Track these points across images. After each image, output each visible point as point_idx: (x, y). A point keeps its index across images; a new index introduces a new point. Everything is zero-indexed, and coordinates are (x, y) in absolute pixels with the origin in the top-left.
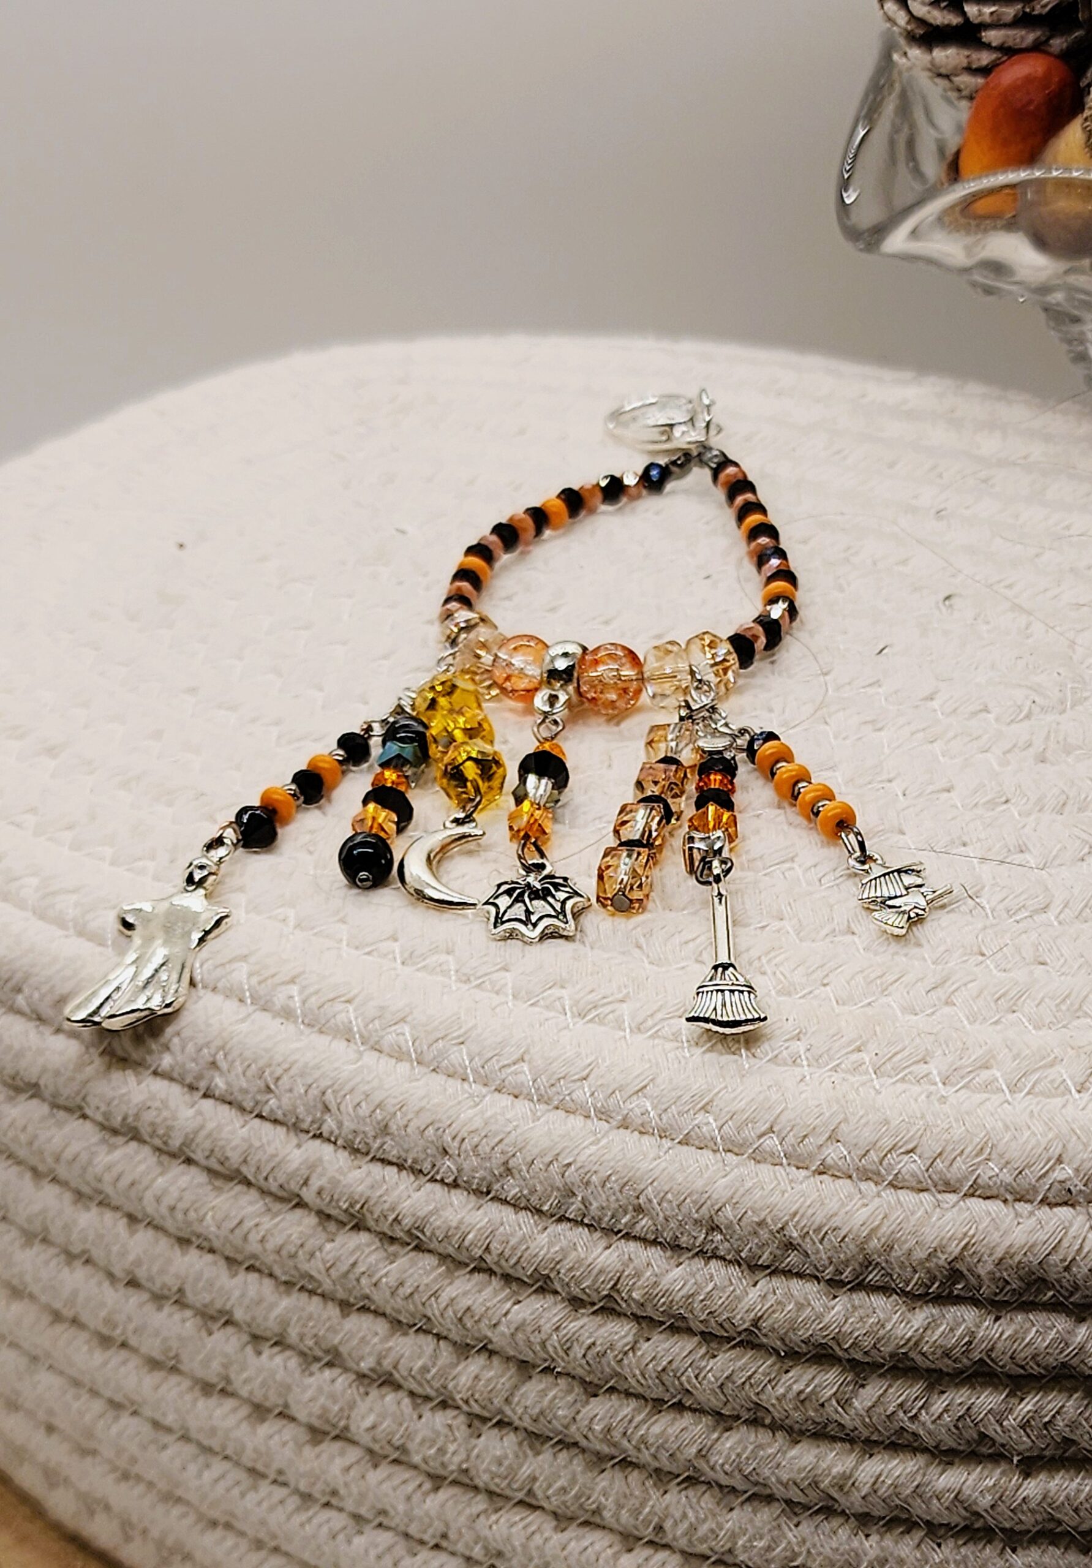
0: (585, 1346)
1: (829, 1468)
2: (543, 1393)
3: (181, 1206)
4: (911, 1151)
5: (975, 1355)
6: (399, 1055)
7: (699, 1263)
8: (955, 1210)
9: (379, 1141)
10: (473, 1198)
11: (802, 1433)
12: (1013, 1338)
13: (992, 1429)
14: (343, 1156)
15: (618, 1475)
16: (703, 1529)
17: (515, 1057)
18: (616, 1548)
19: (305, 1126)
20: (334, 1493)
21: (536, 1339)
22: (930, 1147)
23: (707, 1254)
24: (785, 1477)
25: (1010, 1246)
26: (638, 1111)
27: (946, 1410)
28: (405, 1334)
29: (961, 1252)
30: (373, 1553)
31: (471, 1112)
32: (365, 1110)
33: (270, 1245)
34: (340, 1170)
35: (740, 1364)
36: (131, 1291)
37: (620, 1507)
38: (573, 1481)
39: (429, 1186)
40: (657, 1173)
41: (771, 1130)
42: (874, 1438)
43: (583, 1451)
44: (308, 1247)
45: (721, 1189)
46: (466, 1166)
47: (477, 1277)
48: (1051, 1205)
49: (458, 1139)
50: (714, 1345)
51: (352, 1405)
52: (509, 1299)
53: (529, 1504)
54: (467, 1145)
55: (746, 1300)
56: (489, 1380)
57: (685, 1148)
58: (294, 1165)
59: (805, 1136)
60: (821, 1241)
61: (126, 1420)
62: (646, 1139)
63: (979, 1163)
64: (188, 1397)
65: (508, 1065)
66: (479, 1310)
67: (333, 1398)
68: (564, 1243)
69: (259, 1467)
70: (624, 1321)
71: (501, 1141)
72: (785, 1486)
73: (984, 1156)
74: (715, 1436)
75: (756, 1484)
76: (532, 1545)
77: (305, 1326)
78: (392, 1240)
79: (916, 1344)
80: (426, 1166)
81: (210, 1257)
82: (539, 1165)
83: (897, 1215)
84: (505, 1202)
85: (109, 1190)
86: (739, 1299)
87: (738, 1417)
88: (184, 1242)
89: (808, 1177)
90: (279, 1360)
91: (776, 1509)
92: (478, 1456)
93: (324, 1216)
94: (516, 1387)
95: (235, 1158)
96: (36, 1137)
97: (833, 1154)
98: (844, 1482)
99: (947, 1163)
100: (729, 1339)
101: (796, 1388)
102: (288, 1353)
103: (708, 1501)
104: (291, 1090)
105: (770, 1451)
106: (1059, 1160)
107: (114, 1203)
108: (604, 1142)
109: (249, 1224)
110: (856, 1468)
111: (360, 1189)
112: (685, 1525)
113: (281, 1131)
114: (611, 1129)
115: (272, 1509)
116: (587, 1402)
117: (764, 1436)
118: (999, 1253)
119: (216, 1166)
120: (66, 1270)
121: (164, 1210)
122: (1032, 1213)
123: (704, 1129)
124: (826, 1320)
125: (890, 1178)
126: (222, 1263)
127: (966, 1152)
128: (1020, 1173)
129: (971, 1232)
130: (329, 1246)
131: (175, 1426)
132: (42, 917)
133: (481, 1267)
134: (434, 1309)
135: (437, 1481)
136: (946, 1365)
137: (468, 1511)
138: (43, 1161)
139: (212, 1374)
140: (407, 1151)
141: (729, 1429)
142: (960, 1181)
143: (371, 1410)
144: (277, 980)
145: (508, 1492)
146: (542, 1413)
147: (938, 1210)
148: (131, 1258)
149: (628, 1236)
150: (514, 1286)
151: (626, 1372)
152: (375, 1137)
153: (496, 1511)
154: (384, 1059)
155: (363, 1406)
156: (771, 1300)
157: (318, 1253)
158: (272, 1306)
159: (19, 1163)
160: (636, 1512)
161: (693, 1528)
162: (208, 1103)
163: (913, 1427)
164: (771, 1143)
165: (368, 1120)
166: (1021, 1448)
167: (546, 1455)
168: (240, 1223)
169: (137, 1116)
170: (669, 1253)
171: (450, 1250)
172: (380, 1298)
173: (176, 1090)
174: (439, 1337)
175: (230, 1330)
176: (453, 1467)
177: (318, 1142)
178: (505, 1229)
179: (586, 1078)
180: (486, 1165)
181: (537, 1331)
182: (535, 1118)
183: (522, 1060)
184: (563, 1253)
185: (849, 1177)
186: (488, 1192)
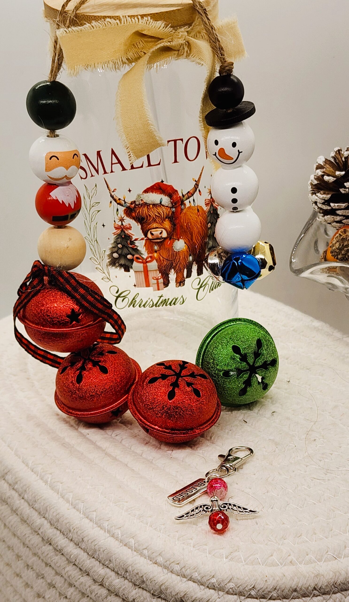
0: (96, 593)
3: (14, 526)
4: (178, 564)
6: (68, 501)
7: (123, 579)
8: (184, 583)
9: (56, 523)
10: (75, 545)
14: (49, 524)
19: (42, 514)
21: (85, 588)
22: (182, 564)
23: (125, 578)
25: (196, 598)
26: (117, 534)
28: (58, 576)
29: (184, 596)
31: (79, 522)
32: (55, 514)
33: (31, 543)
34: (47, 528)
39: (66, 539)
40: (116, 552)
41: (146, 549)
45: (130, 561)
46: (74, 537)
47: (74, 566)
48: (209, 588)
49: (74, 529)
51: (46, 591)
52: (80, 575)
54: (75, 531)
55: (132, 593)
56: (75, 595)
57: (125, 548)
58: (37, 524)
59: (153, 553)
60: (151, 583)
62: (117, 541)
63: (193, 572)
64: (13, 575)
65: (91, 512)
66: (73, 576)
67: (42, 587)
68: (93, 564)
70: (105, 589)
71: (83, 532)
73: (195, 570)
77: (37, 566)
78: (57, 550)
80: (66, 534)
81: (19, 541)
82: (90, 541)
83: (170, 580)
84: (82, 549)
88: (14, 535)
89: (151, 564)
90: (31, 573)
93: (43, 539)
94: (81, 599)
95: (25, 518)
97: (160, 559)
99: (185, 570)
102: (34, 572)
104: (40, 503)
106: (213, 577)
108: (106, 540)
109: (27, 536)
111: (51, 534)
113: (37, 513)
114: (109, 536)
118: (193, 598)
119: (22, 518)
121: (10, 526)
122: (204, 589)
123: (131, 543)
125: (171, 570)
126: (22, 543)
127: (191, 568)
128: (203, 578)
129: (187, 591)
130: (44, 547)
131: (10, 582)
134: (63, 573)
139: (18, 571)
140: (62, 528)
142: (188, 576)
143: (50, 593)
144: (47, 472)
147: (181, 582)
148: (4, 535)
149: (107, 567)
150: (82, 572)
154: (64, 501)
155: (48, 592)
156: (137, 596)
157: (41, 549)
158: (31, 559)
162: (23, 500)
164: (145, 552)
165: (55, 517)
168: (25, 534)
169: (7, 499)
170: (116, 575)
171: (68, 558)
172: (53, 565)
173: (17, 495)
174: (65, 580)
175: (22, 561)
177: (44, 519)
178: (80, 556)
179: (108, 520)
180: (79, 537)
181: (85, 585)
182: (93, 529)
183: (95, 511)
184: (92, 567)
185: (161, 566)
186: (78, 545)
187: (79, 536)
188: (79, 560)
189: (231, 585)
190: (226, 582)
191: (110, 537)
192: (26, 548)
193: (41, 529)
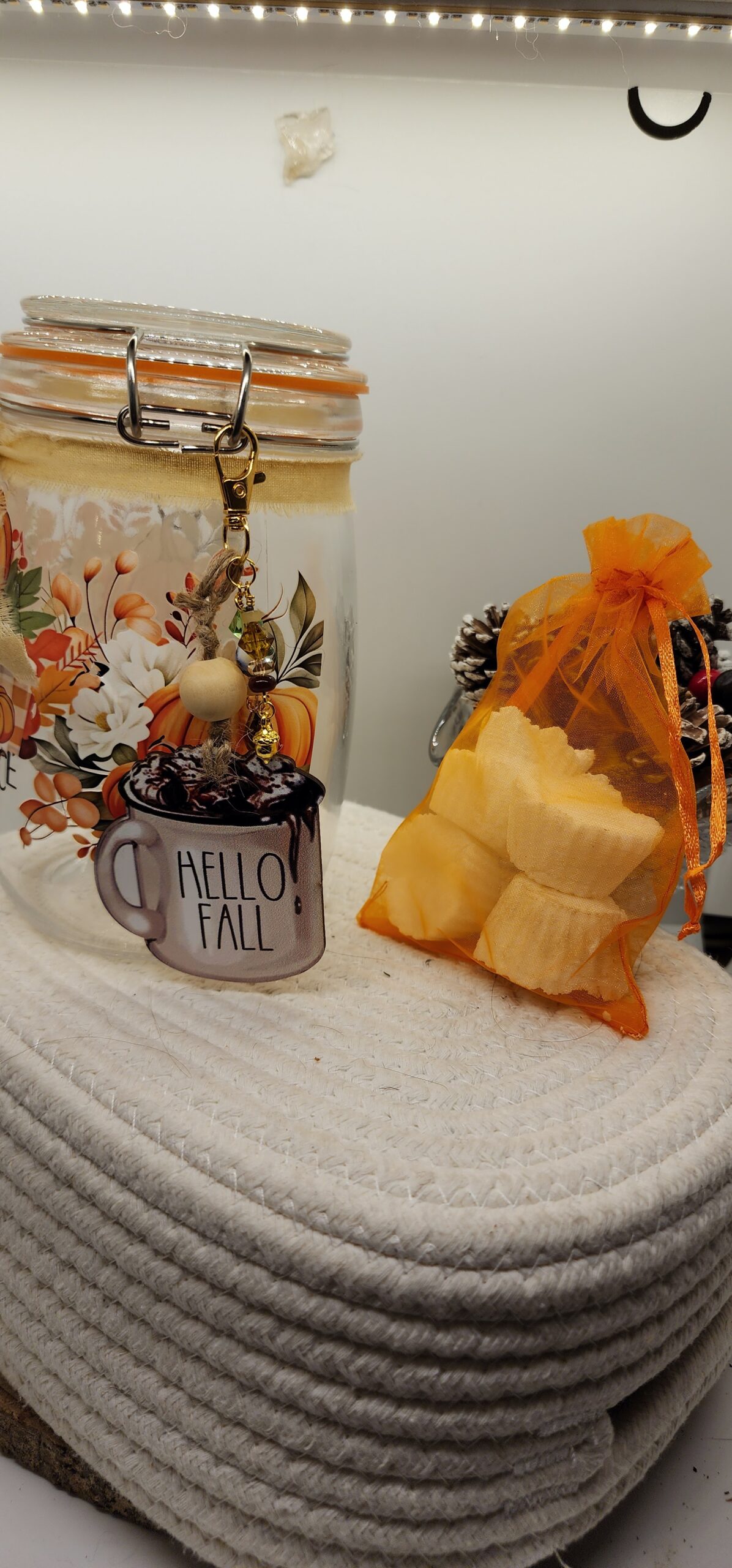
2: (135, 1294)
10: (120, 1186)
15: (165, 1346)
17: (156, 1118)
46: (119, 1169)
47: (114, 1227)
52: (128, 1242)
65: (152, 1122)
66: (112, 1245)
71: (137, 1160)
112: (191, 1381)
116: (155, 1304)
178: (130, 1206)
179: (184, 1137)
180: (128, 1171)
181: (137, 1262)
182: (156, 1152)
183: (159, 1120)
185: (291, 1219)
186: (126, 1185)
187: (128, 1167)
188: (128, 1213)
189: (428, 1247)
190: (418, 1242)
191: (189, 1168)
193: (54, 1159)
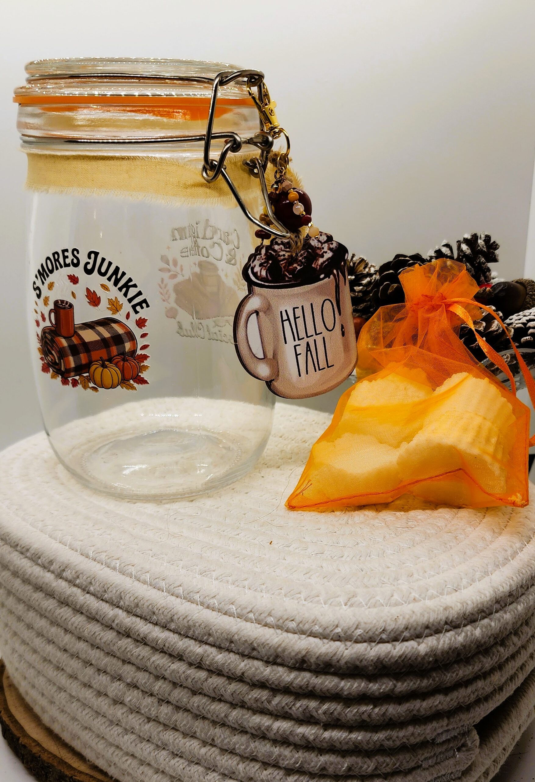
0: (192, 678)
1: (264, 723)
2: (179, 693)
3: (79, 627)
4: (293, 620)
5: (310, 689)
6: (145, 582)
7: (227, 653)
8: (304, 640)
9: (135, 609)
10: (161, 629)
11: (257, 711)
12: (321, 684)
13: (315, 714)
14: (125, 614)
15: (201, 721)
16: (226, 741)
17: (179, 584)
18: (200, 745)
19: (114, 603)
20: (119, 721)
21: (178, 675)
22: (298, 619)
23: (229, 651)
24: (251, 725)
25: (321, 653)
26: (212, 603)
27: (300, 706)
28: (141, 671)
29: (306, 654)
30: (129, 742)
31: (163, 601)
32: (132, 599)
33: (102, 641)
34: (123, 618)
35: (238, 687)
36: (65, 652)
37: (201, 732)
38: (188, 723)
39: (149, 624)
40: (216, 623)
41: (251, 611)
42: (278, 714)
43: (192, 713)
44: (113, 642)
45: (234, 629)
46: (160, 619)
47: (162, 654)
48: (334, 641)
49: (158, 609)
50: (231, 680)
51: (125, 693)
52: (171, 662)
53: (175, 729)
54: (161, 612)
55: (241, 666)
56: (164, 688)
57: (225, 616)
58: (111, 616)
59: (261, 614)
60: (264, 648)
61: (63, 694)
62: (214, 612)
63: (313, 626)
64: (79, 687)
65: (176, 587)
66: (161, 665)
67: (119, 690)
68: (187, 645)
69: (98, 711)
70: (204, 671)
71: (171, 611)
72: (251, 729)
73: (315, 623)
74: (230, 710)
75: (242, 727)
76: (176, 742)
77: (112, 667)
78: (138, 641)
79: (292, 683)
80: (148, 618)
81: (86, 644)
82: (181, 619)
83: (287, 641)
84: (171, 630)
85: (59, 621)
86: (238, 666)
87: (237, 705)
88: (79, 638)
89: (261, 627)
90: (104, 677)
91: (248, 736)
92: (160, 712)
93: (119, 633)
94: (172, 691)
95: (94, 612)
96: (40, 603)
97: (270, 620)
98: (269, 728)
99: (303, 625)
100: (235, 679)
101: (255, 696)
102: (107, 675)
103: (227, 732)
104: (111, 592)
105: (247, 716)
107: (61, 625)
108: (201, 612)
109: (97, 634)
110: (272, 724)
111: (129, 624)
112: (220, 739)
113: (108, 605)
114: (204, 608)
115: (101, 725)
116: (193, 697)
117: (245, 711)
118: (317, 655)
119: (90, 616)
120: (47, 646)
121: (74, 628)
122: (328, 643)
123: (232, 610)
124: (264, 674)
125: (286, 629)
126: (90, 645)
127: (309, 622)
128: (325, 629)
129: (309, 648)
130: (119, 642)
131: (76, 696)
132: (51, 537)
133: (163, 651)
134: (148, 664)
135: (149, 720)
136: (300, 691)
137: (157, 730)
138: (42, 610)
139: (86, 680)
140: (143, 613)
141: (235, 708)
142: (307, 631)
143: (130, 695)
144: (113, 558)
145: (169, 725)
146: (179, 699)
147: (300, 640)
148: (65, 642)
149: (206, 643)
150: (172, 658)
151: (204, 688)
152: (134, 607)
153: (166, 730)
154: (140, 583)
155: (128, 694)
156: (248, 667)
157: (116, 644)
158: (102, 660)
159: (36, 611)
160: (206, 734)
161: (223, 741)
162: (88, 595)
163: (290, 711)
164: (251, 615)
165: (133, 602)
166: (323, 721)
167: (180, 714)
168: (95, 633)
169: (68, 598)
170: (218, 649)
171: (154, 645)
172: (133, 660)
173: (79, 590)
174: (150, 673)
175: (92, 667)
176: (153, 715)
177: (118, 609)
178: (169, 639)
179: (198, 592)
180: (166, 618)
181: (178, 673)
182: (182, 604)
183: (181, 585)
184: (187, 647)
185: (274, 628)
186: (166, 627)
187: (166, 616)
188: (169, 644)
189: (359, 632)
190: (353, 629)
192: (95, 650)
